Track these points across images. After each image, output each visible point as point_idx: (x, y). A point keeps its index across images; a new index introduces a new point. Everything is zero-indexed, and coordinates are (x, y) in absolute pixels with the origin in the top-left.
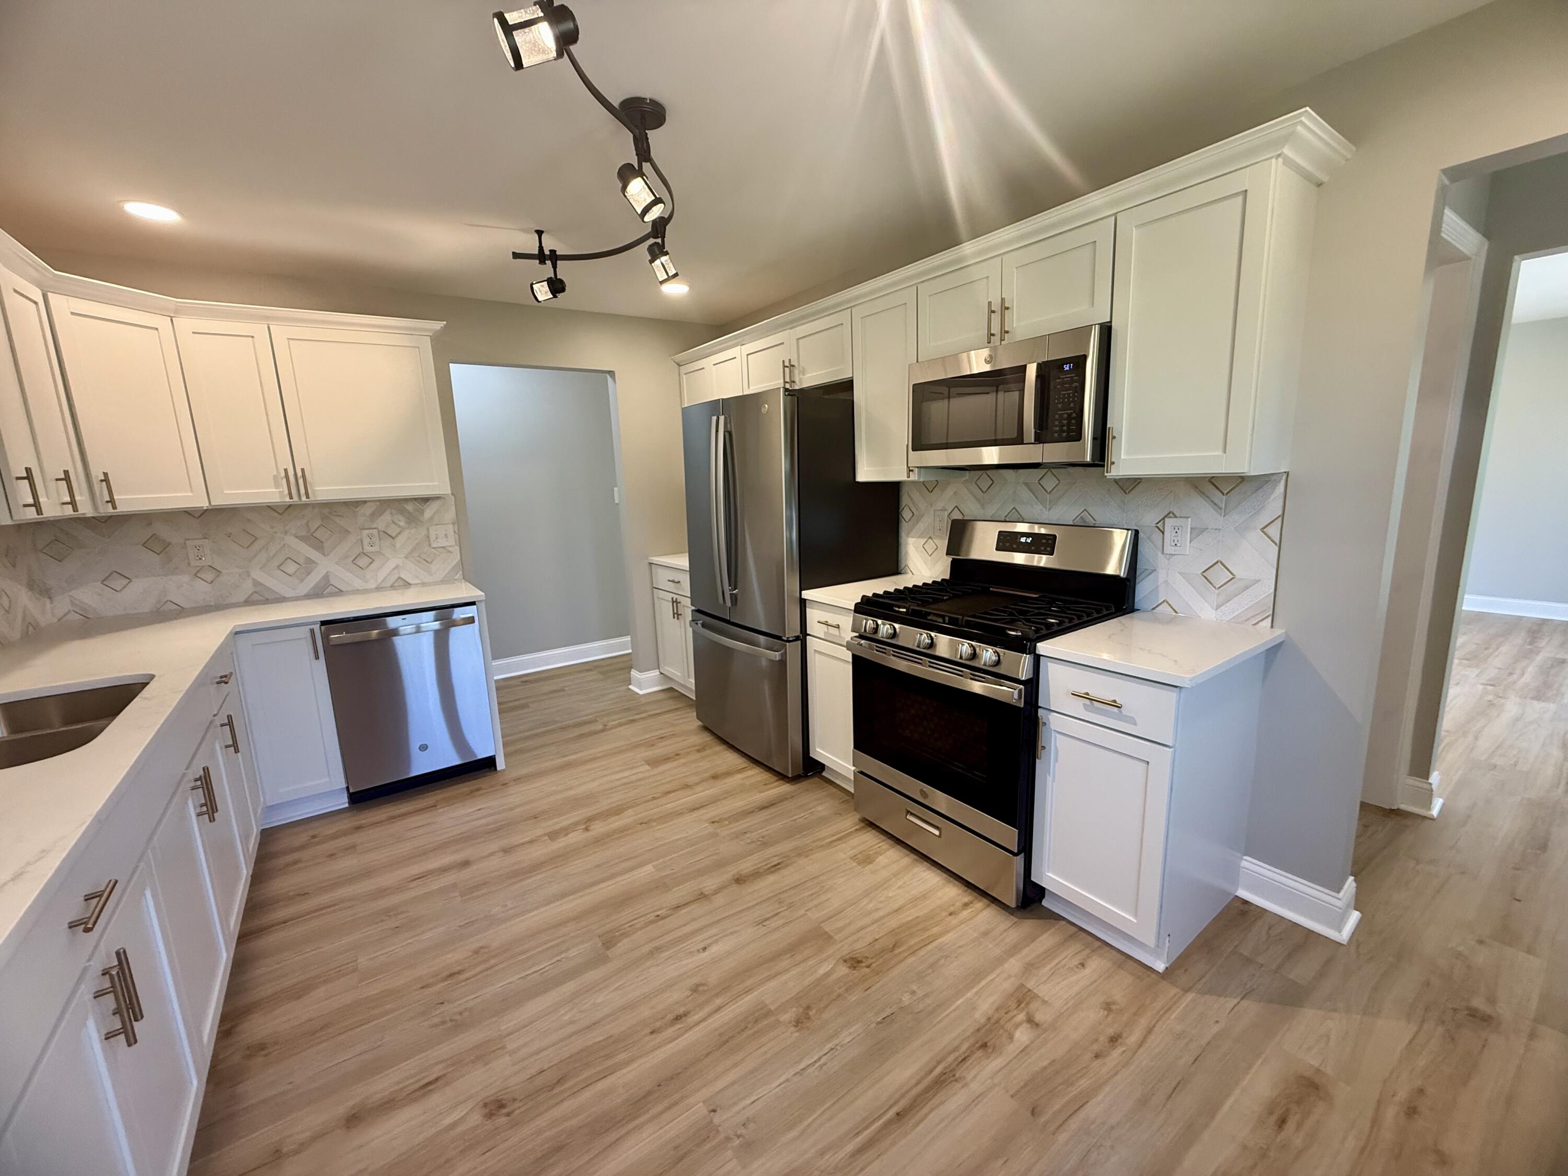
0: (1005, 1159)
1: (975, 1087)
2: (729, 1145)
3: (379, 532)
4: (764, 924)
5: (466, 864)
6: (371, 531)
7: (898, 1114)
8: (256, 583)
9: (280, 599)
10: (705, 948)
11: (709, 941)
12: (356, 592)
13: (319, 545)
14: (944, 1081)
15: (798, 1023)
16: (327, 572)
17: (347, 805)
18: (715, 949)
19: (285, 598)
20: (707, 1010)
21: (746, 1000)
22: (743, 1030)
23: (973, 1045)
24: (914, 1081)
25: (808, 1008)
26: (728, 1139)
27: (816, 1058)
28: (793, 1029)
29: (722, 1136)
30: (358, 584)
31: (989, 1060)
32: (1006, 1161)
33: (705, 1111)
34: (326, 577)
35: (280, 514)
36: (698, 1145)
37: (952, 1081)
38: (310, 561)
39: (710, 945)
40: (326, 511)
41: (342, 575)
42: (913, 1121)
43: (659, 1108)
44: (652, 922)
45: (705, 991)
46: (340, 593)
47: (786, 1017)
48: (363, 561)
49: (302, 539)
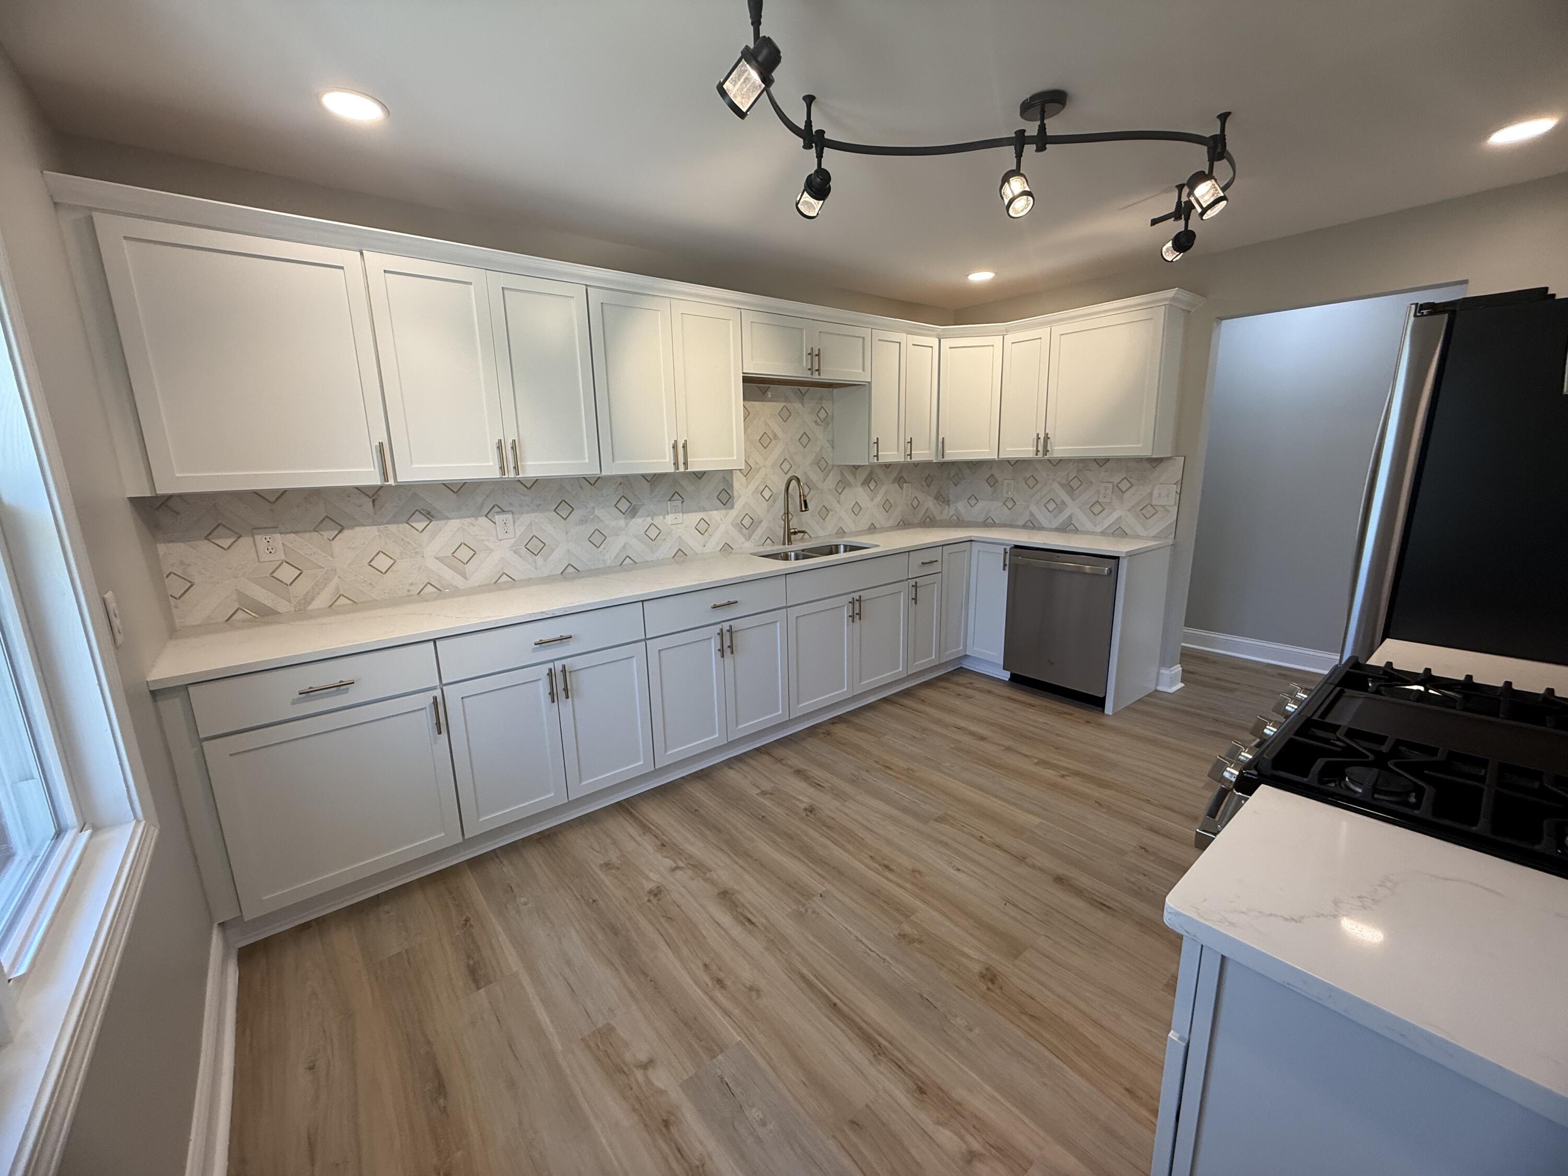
0: (807, 1083)
1: (872, 1072)
2: (800, 907)
3: (1113, 486)
4: (1008, 904)
5: (983, 738)
6: (1107, 485)
7: (835, 1004)
8: (1032, 514)
9: (1041, 528)
10: (959, 870)
11: (965, 870)
12: (1087, 533)
13: (1071, 491)
14: (873, 1046)
15: (903, 936)
16: (1072, 514)
17: (1007, 679)
18: (961, 877)
19: (1043, 527)
20: (900, 881)
21: (917, 902)
22: (885, 902)
23: (920, 1080)
24: (866, 1019)
25: (921, 942)
26: (804, 905)
27: (873, 949)
28: (897, 933)
29: (806, 902)
30: (1089, 526)
31: (905, 1093)
32: (805, 1084)
33: (820, 892)
34: (1070, 517)
35: (1054, 466)
36: (799, 892)
37: (873, 1052)
38: (1063, 503)
39: (963, 872)
40: (1081, 465)
41: (1082, 519)
42: (831, 1015)
43: (819, 870)
44: (973, 836)
45: (915, 877)
46: (1076, 531)
47: (907, 928)
48: (1097, 509)
49: (1062, 485)
